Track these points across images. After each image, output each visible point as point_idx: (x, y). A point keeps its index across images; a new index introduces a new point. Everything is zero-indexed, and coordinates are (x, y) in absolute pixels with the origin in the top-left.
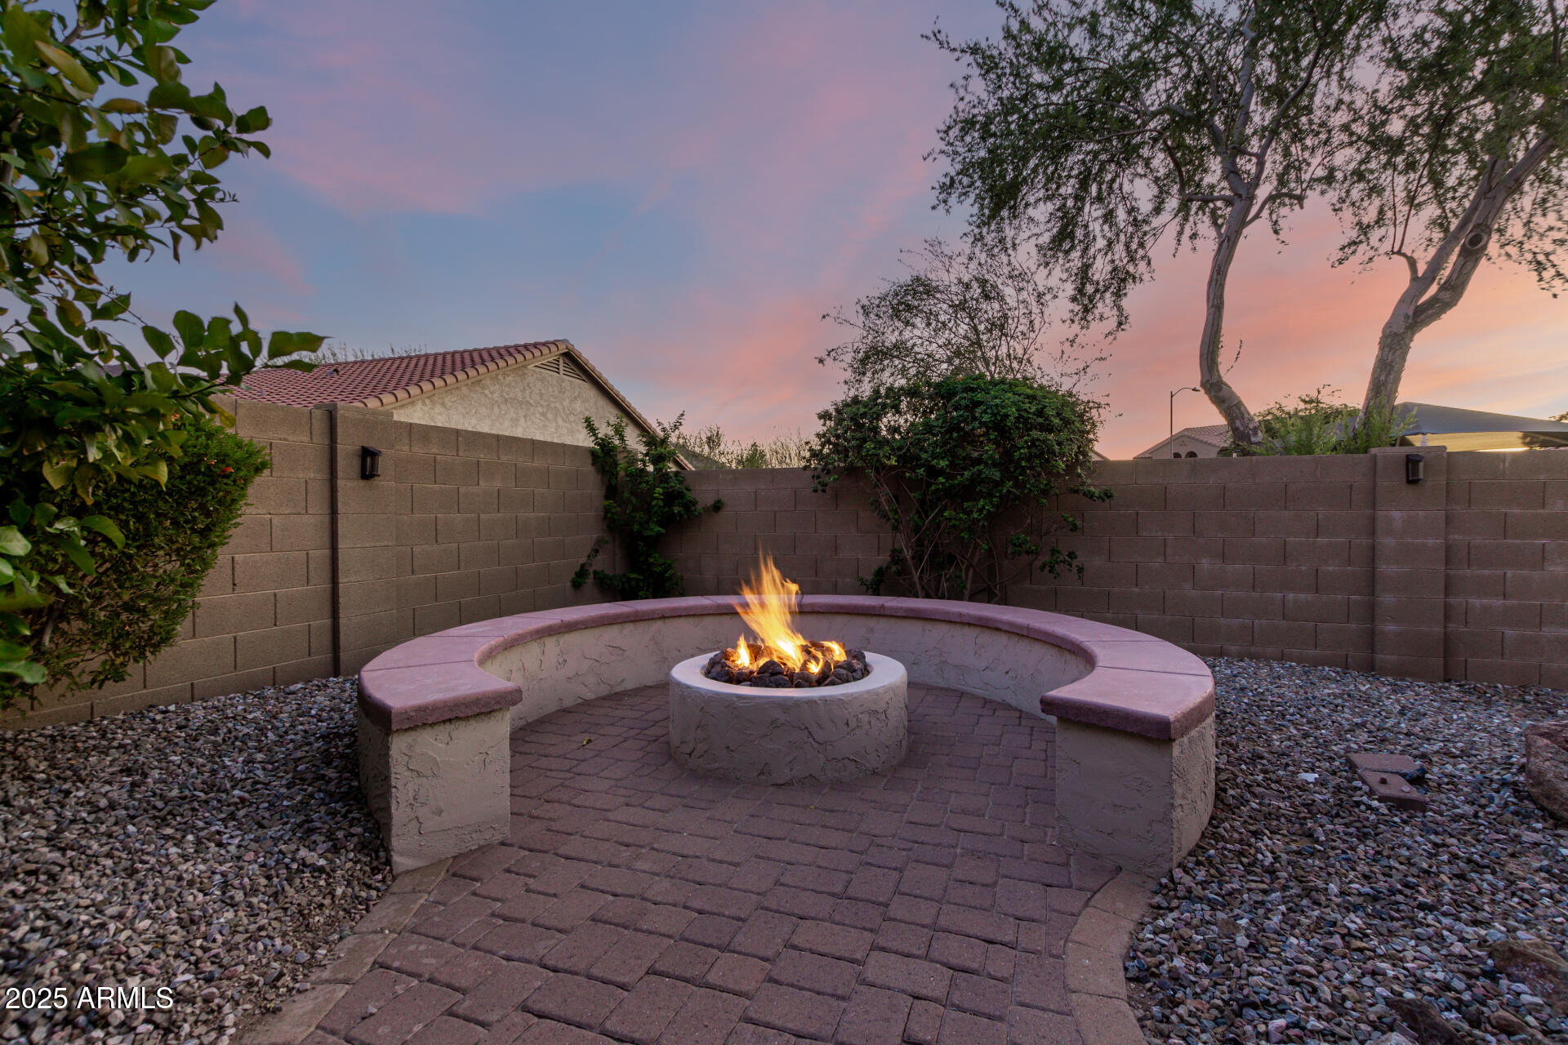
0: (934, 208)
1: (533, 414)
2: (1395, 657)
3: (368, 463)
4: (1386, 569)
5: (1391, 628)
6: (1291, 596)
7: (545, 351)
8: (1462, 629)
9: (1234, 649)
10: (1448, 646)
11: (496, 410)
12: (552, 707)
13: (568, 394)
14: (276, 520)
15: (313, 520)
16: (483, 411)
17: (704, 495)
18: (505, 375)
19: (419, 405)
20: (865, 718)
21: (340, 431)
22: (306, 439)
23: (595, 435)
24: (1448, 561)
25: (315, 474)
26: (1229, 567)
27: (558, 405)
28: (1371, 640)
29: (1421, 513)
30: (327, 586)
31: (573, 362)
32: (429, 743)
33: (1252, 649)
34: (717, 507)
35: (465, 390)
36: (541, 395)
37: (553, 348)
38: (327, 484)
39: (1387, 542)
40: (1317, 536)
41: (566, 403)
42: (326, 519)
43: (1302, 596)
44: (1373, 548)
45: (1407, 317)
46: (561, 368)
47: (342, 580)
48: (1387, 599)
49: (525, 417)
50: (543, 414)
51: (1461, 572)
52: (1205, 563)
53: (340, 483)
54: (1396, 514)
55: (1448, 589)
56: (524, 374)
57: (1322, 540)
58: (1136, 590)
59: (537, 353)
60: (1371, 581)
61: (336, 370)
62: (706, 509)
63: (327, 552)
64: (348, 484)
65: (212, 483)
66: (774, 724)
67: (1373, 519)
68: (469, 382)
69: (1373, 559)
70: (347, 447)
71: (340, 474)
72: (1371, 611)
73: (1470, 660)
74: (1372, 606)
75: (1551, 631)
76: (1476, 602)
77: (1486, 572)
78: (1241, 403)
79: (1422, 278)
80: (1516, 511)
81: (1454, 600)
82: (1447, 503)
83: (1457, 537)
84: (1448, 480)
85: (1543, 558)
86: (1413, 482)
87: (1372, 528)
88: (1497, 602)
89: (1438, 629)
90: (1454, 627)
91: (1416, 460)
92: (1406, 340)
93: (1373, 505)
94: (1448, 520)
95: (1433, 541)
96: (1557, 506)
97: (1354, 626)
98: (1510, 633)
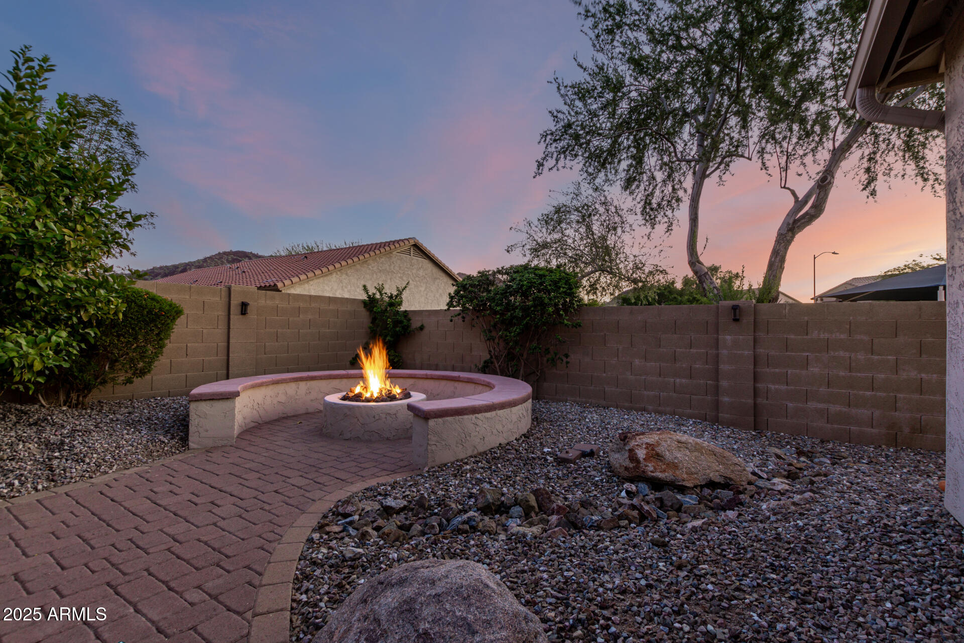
0: (534, 177)
1: (395, 277)
2: (728, 416)
3: (244, 308)
4: (724, 367)
5: (727, 399)
6: (678, 380)
7: (402, 244)
8: (765, 401)
9: (650, 408)
10: (756, 409)
11: (375, 276)
12: (303, 411)
13: (416, 266)
14: (205, 331)
15: (221, 331)
16: (368, 277)
17: (416, 323)
18: (380, 258)
19: (334, 275)
20: (383, 416)
21: (232, 295)
22: (218, 299)
23: (367, 293)
24: (755, 365)
25: (221, 313)
26: (648, 364)
27: (409, 272)
28: (717, 405)
29: (741, 337)
30: (225, 358)
31: (419, 249)
32: (204, 407)
33: (660, 408)
34: (422, 328)
35: (358, 266)
36: (400, 268)
37: (406, 242)
38: (227, 317)
39: (724, 352)
40: (691, 348)
41: (414, 271)
42: (226, 331)
43: (684, 381)
44: (717, 356)
45: (788, 224)
46: (412, 253)
47: (231, 355)
48: (724, 383)
49: (391, 279)
50: (401, 278)
51: (764, 370)
52: (637, 362)
53: (232, 317)
54: (728, 337)
55: (755, 379)
56: (391, 257)
57: (693, 350)
59: (397, 245)
60: (716, 374)
61: (306, 257)
62: (416, 329)
63: (226, 344)
64: (235, 318)
65: (159, 318)
66: (346, 415)
67: (717, 339)
68: (360, 262)
69: (718, 362)
70: (235, 302)
71: (231, 313)
72: (717, 390)
73: (769, 419)
74: (717, 387)
75: (812, 405)
76: (772, 387)
77: (777, 370)
78: (707, 273)
79: (801, 201)
80: (792, 337)
81: (759, 385)
82: (754, 332)
83: (760, 351)
84: (755, 319)
85: (806, 364)
86: (736, 320)
87: (717, 344)
88: (783, 387)
89: (750, 401)
90: (759, 400)
91: (735, 308)
92: (788, 238)
93: (717, 332)
94: (755, 341)
95: (748, 353)
96: (814, 335)
97: (709, 398)
98: (790, 405)
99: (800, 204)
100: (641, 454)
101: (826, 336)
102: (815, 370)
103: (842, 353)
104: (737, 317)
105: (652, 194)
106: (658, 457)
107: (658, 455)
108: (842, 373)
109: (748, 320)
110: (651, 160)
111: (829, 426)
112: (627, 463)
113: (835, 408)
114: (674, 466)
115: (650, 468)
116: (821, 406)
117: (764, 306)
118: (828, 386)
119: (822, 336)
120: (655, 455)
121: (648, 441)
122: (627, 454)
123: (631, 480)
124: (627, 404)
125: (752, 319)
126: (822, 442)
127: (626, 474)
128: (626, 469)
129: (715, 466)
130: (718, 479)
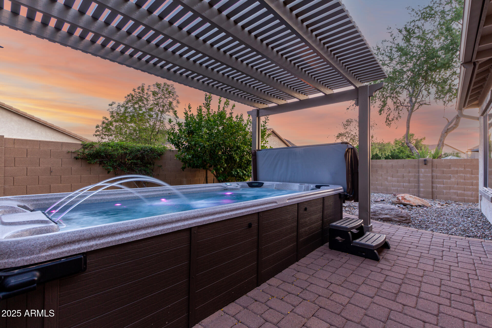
2: (423, 195)
4: (421, 179)
5: (422, 190)
6: (404, 184)
8: (436, 190)
10: (432, 193)
24: (432, 178)
26: (393, 179)
28: (419, 191)
29: (427, 170)
39: (421, 175)
40: (409, 173)
44: (419, 176)
48: (421, 185)
51: (435, 180)
52: (389, 178)
54: (423, 170)
55: (432, 183)
57: (410, 174)
58: (377, 182)
60: (418, 182)
67: (419, 170)
69: (419, 178)
73: (437, 196)
74: (419, 186)
75: (452, 191)
76: (438, 185)
77: (440, 180)
78: (413, 147)
79: (450, 122)
80: (445, 169)
81: (433, 185)
82: (432, 168)
83: (434, 174)
84: (432, 164)
85: (450, 178)
86: (425, 164)
87: (419, 172)
88: (442, 186)
89: (431, 190)
90: (434, 190)
91: (425, 160)
92: (445, 135)
93: (419, 168)
94: (432, 171)
95: (430, 175)
96: (453, 169)
97: (416, 189)
98: (444, 191)
99: (450, 123)
100: (400, 198)
101: (457, 169)
102: (453, 180)
103: (462, 175)
104: (426, 163)
105: (389, 115)
106: (405, 199)
107: (405, 198)
108: (462, 181)
109: (429, 164)
110: (390, 102)
111: (458, 197)
112: (397, 200)
113: (459, 192)
114: (410, 201)
115: (403, 201)
116: (455, 191)
117: (435, 160)
118: (457, 185)
119: (455, 169)
120: (404, 198)
121: (402, 195)
122: (396, 198)
123: (398, 204)
124: (385, 192)
125: (431, 164)
126: (455, 202)
127: (397, 203)
128: (396, 201)
129: (420, 202)
130: (421, 205)
